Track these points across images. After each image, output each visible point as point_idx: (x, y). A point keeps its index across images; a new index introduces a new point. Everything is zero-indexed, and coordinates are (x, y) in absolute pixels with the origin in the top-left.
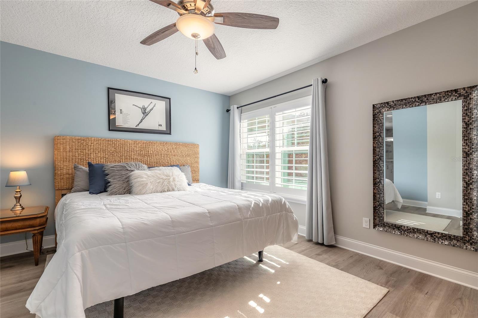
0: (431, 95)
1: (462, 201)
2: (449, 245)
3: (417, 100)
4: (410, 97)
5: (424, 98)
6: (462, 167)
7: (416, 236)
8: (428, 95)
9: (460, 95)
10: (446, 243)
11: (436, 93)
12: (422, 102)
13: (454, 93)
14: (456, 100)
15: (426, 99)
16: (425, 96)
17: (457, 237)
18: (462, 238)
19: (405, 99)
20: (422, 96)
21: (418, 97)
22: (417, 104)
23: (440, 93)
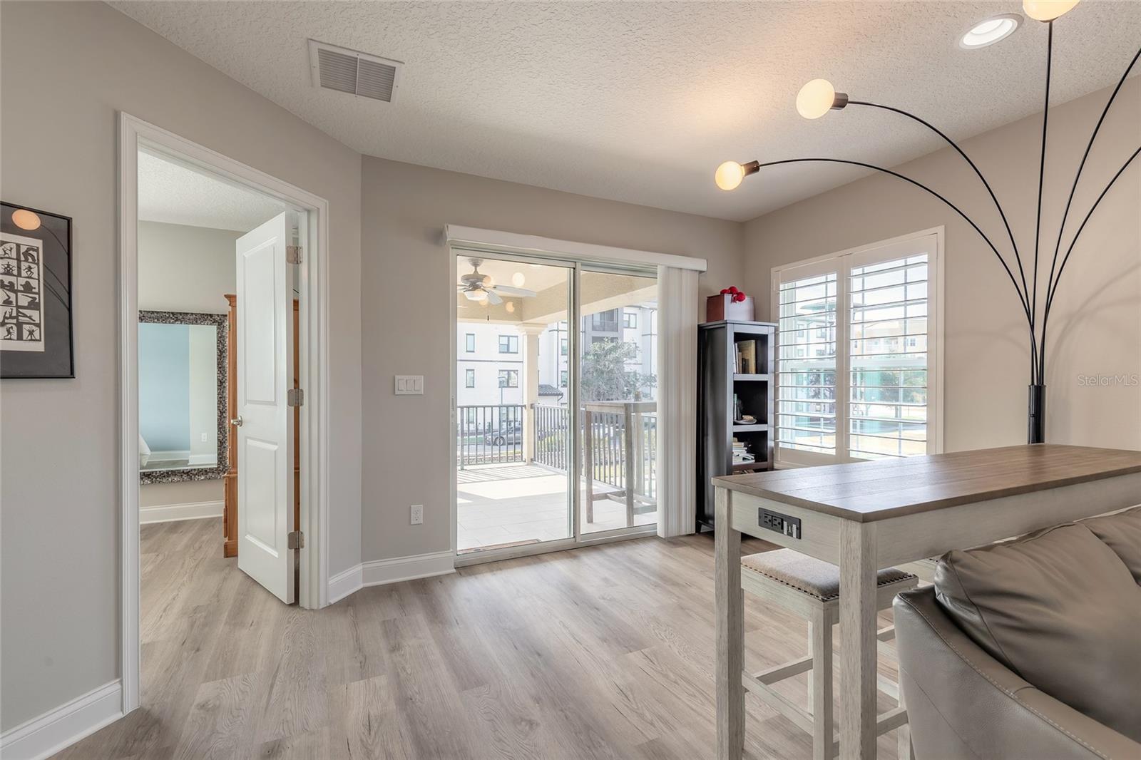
0: (187, 314)
1: (216, 430)
2: (206, 479)
3: (171, 316)
4: (164, 311)
5: (179, 315)
6: (216, 396)
7: (170, 480)
8: (184, 313)
9: (215, 321)
10: (203, 478)
11: (192, 314)
12: (177, 319)
13: (209, 317)
14: (211, 324)
15: (181, 317)
16: (181, 314)
17: (212, 469)
18: (217, 469)
19: (157, 312)
20: (177, 313)
21: (172, 313)
22: (172, 321)
23: (196, 314)
